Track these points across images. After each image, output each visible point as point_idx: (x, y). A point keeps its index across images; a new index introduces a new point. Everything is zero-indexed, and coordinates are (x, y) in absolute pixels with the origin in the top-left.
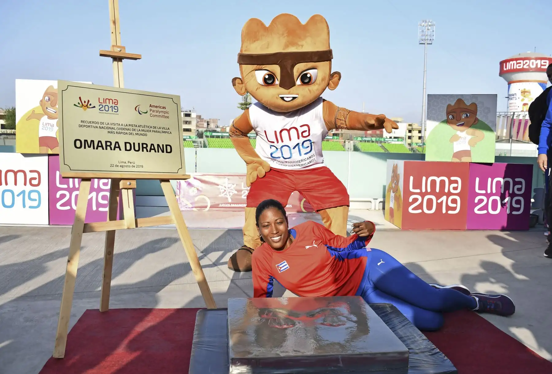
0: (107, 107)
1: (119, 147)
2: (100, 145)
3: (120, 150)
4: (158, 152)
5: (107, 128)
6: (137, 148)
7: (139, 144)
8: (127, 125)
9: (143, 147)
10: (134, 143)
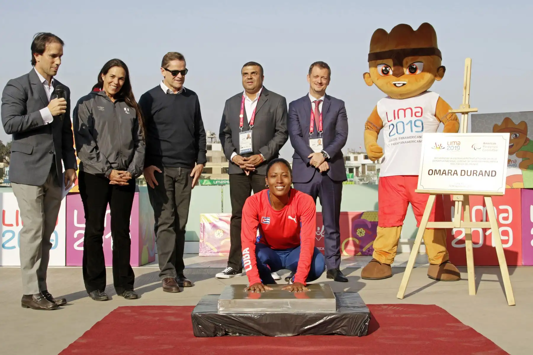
0: (452, 147)
1: (457, 174)
2: (444, 173)
3: (457, 175)
4: (485, 176)
5: (450, 161)
6: (469, 174)
7: (471, 171)
8: (464, 158)
9: (474, 173)
10: (467, 171)
